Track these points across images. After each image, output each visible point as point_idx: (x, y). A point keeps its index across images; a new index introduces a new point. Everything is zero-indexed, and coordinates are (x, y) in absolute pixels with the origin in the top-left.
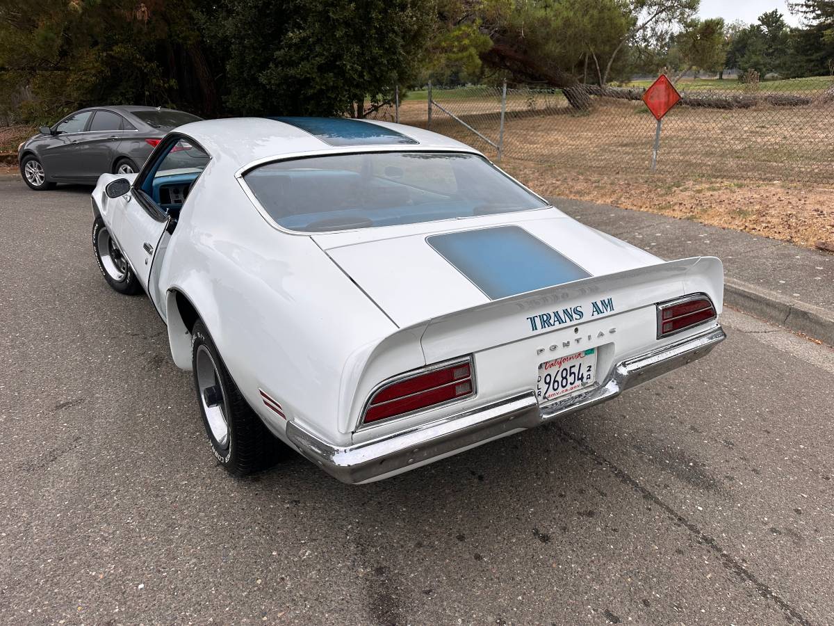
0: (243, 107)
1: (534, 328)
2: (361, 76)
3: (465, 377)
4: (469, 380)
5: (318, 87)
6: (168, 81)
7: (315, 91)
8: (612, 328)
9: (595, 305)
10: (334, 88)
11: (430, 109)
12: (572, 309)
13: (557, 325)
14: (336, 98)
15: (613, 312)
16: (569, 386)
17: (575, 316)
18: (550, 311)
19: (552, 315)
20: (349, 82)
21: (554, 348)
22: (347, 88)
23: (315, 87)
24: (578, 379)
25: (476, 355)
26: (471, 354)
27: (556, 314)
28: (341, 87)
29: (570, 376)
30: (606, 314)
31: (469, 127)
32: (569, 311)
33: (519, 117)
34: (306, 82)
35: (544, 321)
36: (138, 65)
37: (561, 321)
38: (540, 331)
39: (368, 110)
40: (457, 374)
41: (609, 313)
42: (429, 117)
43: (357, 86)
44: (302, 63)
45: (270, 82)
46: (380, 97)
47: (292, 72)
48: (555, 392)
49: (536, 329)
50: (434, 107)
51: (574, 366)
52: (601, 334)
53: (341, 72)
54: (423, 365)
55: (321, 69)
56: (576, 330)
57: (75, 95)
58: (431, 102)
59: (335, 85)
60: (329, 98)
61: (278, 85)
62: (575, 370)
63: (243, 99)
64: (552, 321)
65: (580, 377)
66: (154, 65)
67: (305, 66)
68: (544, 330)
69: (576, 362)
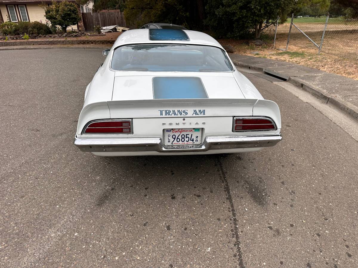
0: (209, 24)
1: (162, 114)
2: (260, 11)
3: (128, 126)
4: (129, 128)
5: (238, 16)
6: (186, 13)
7: (237, 18)
8: (204, 122)
9: (195, 111)
10: (246, 17)
11: (291, 27)
12: (182, 111)
13: (173, 115)
14: (246, 21)
15: (204, 116)
16: (185, 142)
17: (183, 113)
18: (171, 109)
19: (172, 112)
20: (254, 14)
21: (171, 124)
22: (252, 17)
23: (237, 16)
24: (191, 140)
25: (133, 119)
26: (132, 119)
27: (174, 111)
28: (249, 16)
29: (186, 138)
30: (200, 115)
31: (308, 37)
32: (181, 111)
33: (352, 33)
34: (234, 14)
35: (167, 113)
36: (175, 7)
37: (175, 114)
38: (164, 116)
39: (264, 27)
40: (124, 124)
41: (202, 115)
42: (290, 31)
43: (258, 16)
44: (233, 5)
45: (219, 14)
46: (270, 21)
47: (228, 10)
48: (178, 142)
49: (162, 115)
50: (293, 26)
51: (188, 135)
52: (197, 123)
53: (249, 9)
54: (109, 118)
55: (241, 8)
56: (184, 120)
57: (154, 19)
58: (292, 23)
59: (247, 15)
60: (243, 21)
61: (223, 15)
62: (190, 136)
63: (210, 21)
64: (171, 114)
65: (192, 139)
66: (181, 7)
67: (234, 7)
68: (166, 116)
69: (190, 133)
